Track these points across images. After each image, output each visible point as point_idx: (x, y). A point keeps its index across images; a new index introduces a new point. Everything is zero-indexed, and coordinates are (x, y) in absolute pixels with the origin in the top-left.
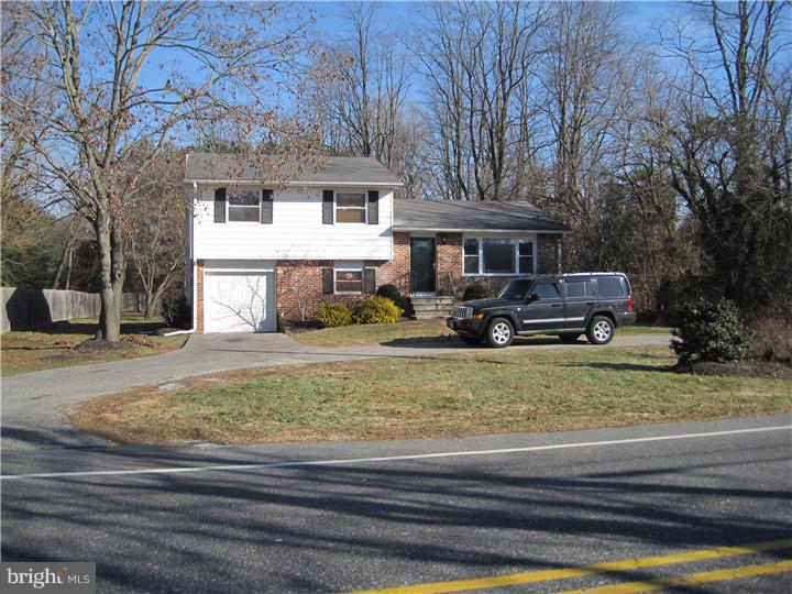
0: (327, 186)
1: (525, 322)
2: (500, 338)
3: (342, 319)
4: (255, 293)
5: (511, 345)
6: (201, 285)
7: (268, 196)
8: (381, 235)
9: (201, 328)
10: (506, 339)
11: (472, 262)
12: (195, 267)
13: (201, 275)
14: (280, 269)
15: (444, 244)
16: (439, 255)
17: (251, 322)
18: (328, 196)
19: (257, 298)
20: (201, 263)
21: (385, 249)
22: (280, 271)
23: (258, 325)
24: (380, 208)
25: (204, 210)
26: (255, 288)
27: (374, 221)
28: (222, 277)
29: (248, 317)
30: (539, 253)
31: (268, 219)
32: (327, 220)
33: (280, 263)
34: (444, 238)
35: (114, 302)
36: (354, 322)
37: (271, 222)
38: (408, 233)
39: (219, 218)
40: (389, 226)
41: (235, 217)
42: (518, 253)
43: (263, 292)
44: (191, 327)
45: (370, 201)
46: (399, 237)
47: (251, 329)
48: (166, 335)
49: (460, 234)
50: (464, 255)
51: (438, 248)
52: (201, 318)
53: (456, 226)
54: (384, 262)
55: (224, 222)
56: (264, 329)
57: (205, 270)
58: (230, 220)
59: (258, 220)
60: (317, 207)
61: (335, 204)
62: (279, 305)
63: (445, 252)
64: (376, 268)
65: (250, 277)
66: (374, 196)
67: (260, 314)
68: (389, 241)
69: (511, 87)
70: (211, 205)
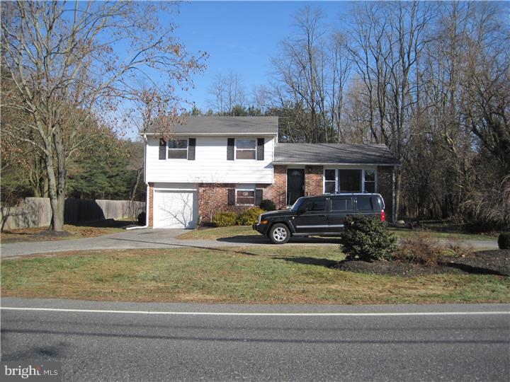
0: (231, 135)
1: (298, 227)
2: (279, 237)
3: (228, 222)
4: (186, 204)
5: (288, 242)
6: (152, 198)
7: (193, 142)
8: (266, 167)
9: (151, 225)
10: (284, 238)
11: (331, 185)
12: (148, 187)
13: (151, 192)
14: (201, 189)
15: (310, 173)
16: (307, 181)
17: (183, 222)
18: (231, 142)
19: (187, 207)
20: (152, 184)
21: (269, 177)
22: (201, 190)
23: (187, 225)
24: (265, 149)
25: (152, 152)
26: (186, 201)
27: (261, 157)
28: (166, 194)
29: (182, 219)
30: (379, 180)
31: (192, 157)
32: (230, 157)
33: (201, 185)
34: (311, 169)
35: (58, 208)
36: (237, 224)
37: (194, 159)
38: (286, 166)
39: (162, 157)
40: (270, 161)
41: (172, 156)
42: (363, 180)
43: (191, 203)
44: (145, 225)
45: (259, 145)
46: (278, 168)
47: (183, 227)
48: (127, 229)
49: (322, 166)
50: (324, 181)
51: (306, 176)
52: (151, 219)
53: (319, 161)
54: (269, 185)
55: (165, 159)
56: (191, 227)
57: (154, 189)
58: (169, 158)
59: (185, 158)
60: (223, 150)
61: (235, 147)
62: (200, 212)
63: (311, 179)
64: (264, 189)
65: (183, 194)
66: (261, 142)
67: (189, 218)
68: (271, 171)
69: (410, 65)
70: (157, 148)
